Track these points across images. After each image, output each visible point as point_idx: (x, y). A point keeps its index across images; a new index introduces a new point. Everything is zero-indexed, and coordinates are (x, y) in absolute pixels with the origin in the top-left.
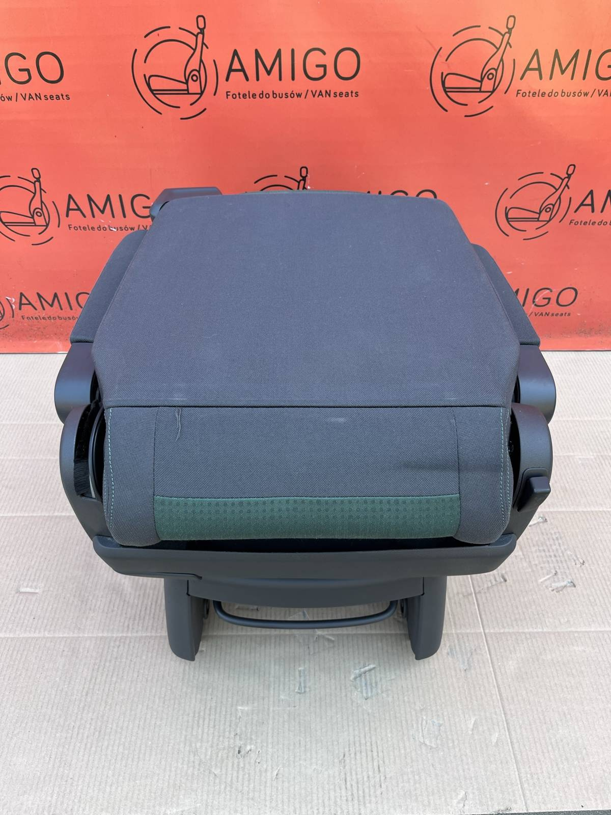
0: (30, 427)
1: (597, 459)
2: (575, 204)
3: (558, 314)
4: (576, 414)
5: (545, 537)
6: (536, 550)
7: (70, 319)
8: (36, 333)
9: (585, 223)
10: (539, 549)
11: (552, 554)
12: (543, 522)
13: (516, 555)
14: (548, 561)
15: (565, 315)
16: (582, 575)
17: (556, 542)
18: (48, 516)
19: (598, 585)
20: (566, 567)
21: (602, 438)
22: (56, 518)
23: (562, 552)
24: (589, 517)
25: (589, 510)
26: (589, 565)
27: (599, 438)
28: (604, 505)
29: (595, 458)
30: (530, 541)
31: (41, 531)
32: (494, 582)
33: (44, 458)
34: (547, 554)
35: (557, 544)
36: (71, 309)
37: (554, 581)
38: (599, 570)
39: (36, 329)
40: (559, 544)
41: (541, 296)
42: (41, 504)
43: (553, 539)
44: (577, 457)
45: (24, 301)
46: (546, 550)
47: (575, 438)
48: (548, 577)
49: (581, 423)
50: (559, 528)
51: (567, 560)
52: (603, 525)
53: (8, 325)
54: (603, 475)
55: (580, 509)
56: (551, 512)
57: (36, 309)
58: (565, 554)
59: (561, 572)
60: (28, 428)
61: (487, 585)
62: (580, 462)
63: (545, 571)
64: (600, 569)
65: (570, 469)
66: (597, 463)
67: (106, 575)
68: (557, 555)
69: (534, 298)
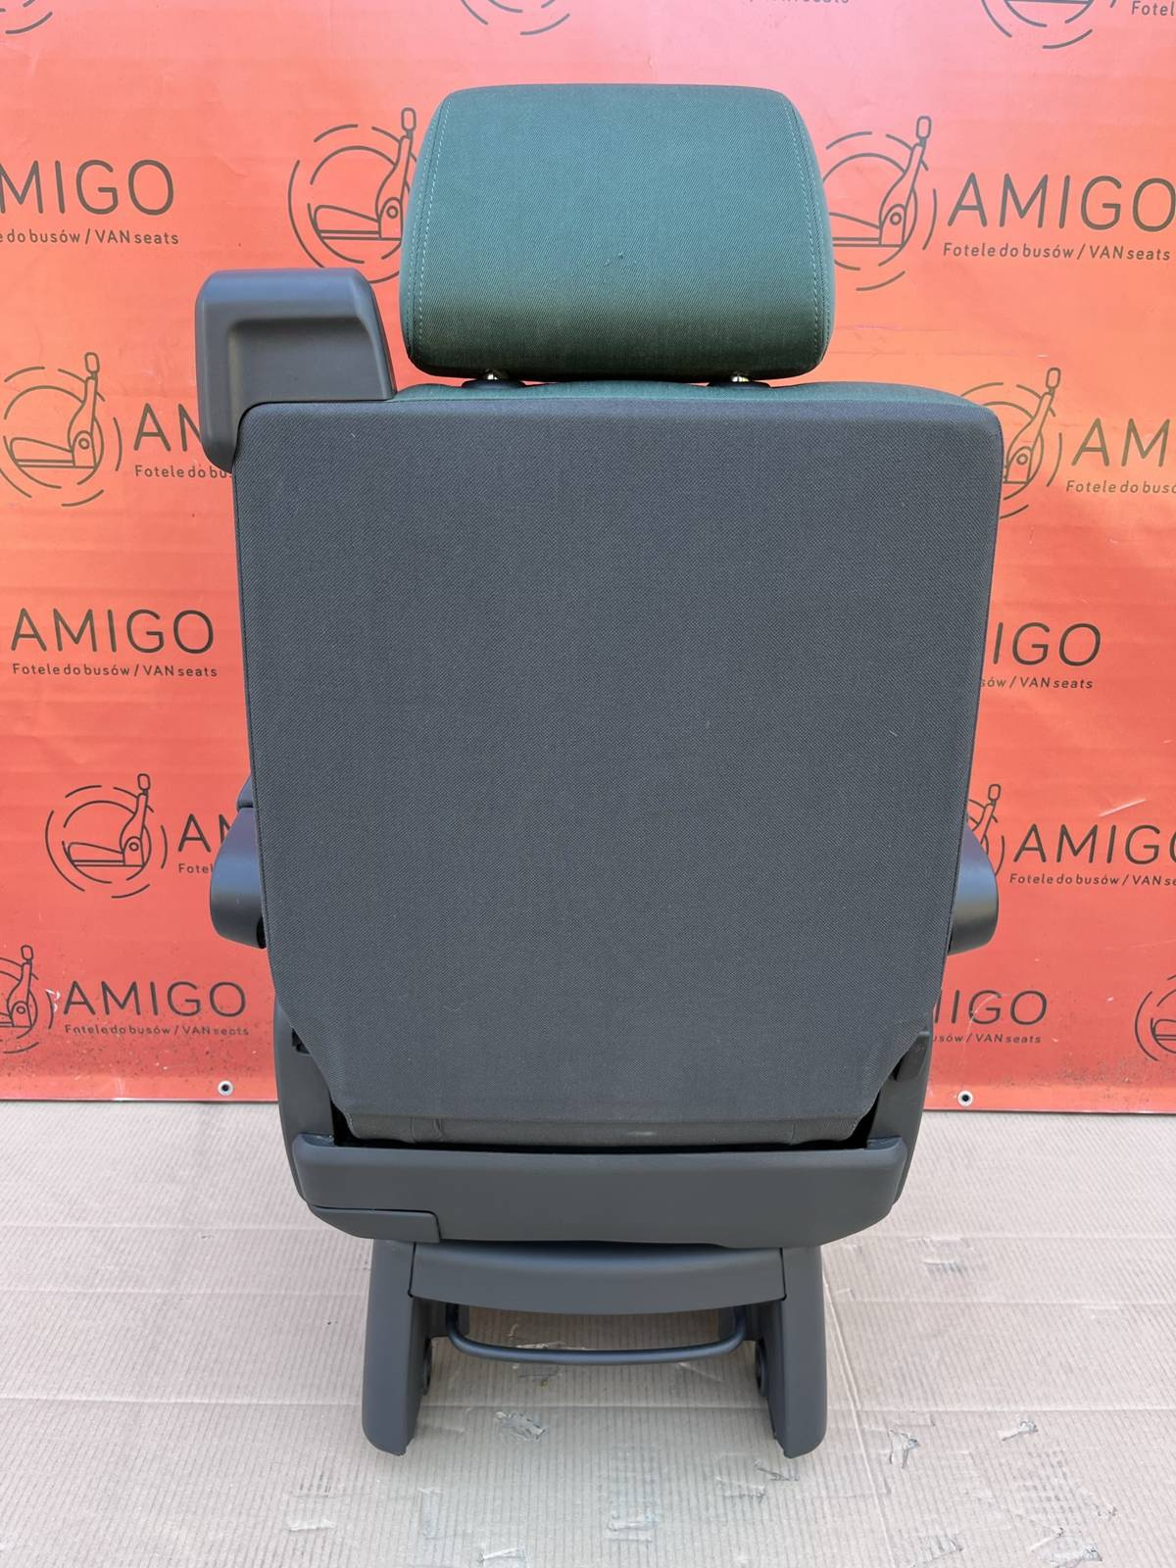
0: (39, 1232)
1: (1126, 1312)
2: (1012, 849)
3: (1018, 1039)
4: (1077, 1227)
5: (1037, 1462)
6: (1019, 1486)
7: (150, 1032)
8: (83, 1060)
9: (1036, 880)
10: (1024, 1486)
11: (1051, 1494)
12: (1030, 1432)
13: (980, 1496)
14: (1044, 1509)
15: (1031, 1041)
16: (1114, 1535)
17: (1058, 1470)
18: (46, 1400)
19: (1147, 1556)
20: (1080, 1519)
21: (1131, 1271)
22: (59, 1405)
23: (1071, 1491)
24: (1119, 1423)
25: (1118, 1408)
26: (1127, 1516)
27: (1124, 1272)
28: (1146, 1400)
29: (1122, 1311)
30: (1006, 1469)
31: (28, 1427)
32: (938, 1553)
33: (55, 1290)
34: (1043, 1495)
35: (1060, 1475)
36: (156, 1013)
37: (1059, 1548)
38: (1145, 1526)
39: (85, 1052)
40: (1064, 1474)
41: (981, 1005)
42: (35, 1377)
43: (1052, 1466)
44: (1087, 1307)
45: (76, 997)
46: (1040, 1487)
47: (1079, 1272)
48: (1046, 1540)
49: (1088, 1244)
50: (1063, 1444)
51: (1082, 1505)
52: (1146, 1436)
53: (37, 1043)
54: (1140, 1342)
55: (1102, 1408)
56: (1045, 1413)
57: (93, 1012)
58: (1077, 1496)
59: (1071, 1531)
60: (34, 1234)
61: (925, 1557)
62: (1093, 1317)
63: (1040, 1530)
64: (1149, 1523)
65: (1074, 1330)
66: (1127, 1320)
67: (142, 1521)
68: (1061, 1496)
69: (971, 1009)
